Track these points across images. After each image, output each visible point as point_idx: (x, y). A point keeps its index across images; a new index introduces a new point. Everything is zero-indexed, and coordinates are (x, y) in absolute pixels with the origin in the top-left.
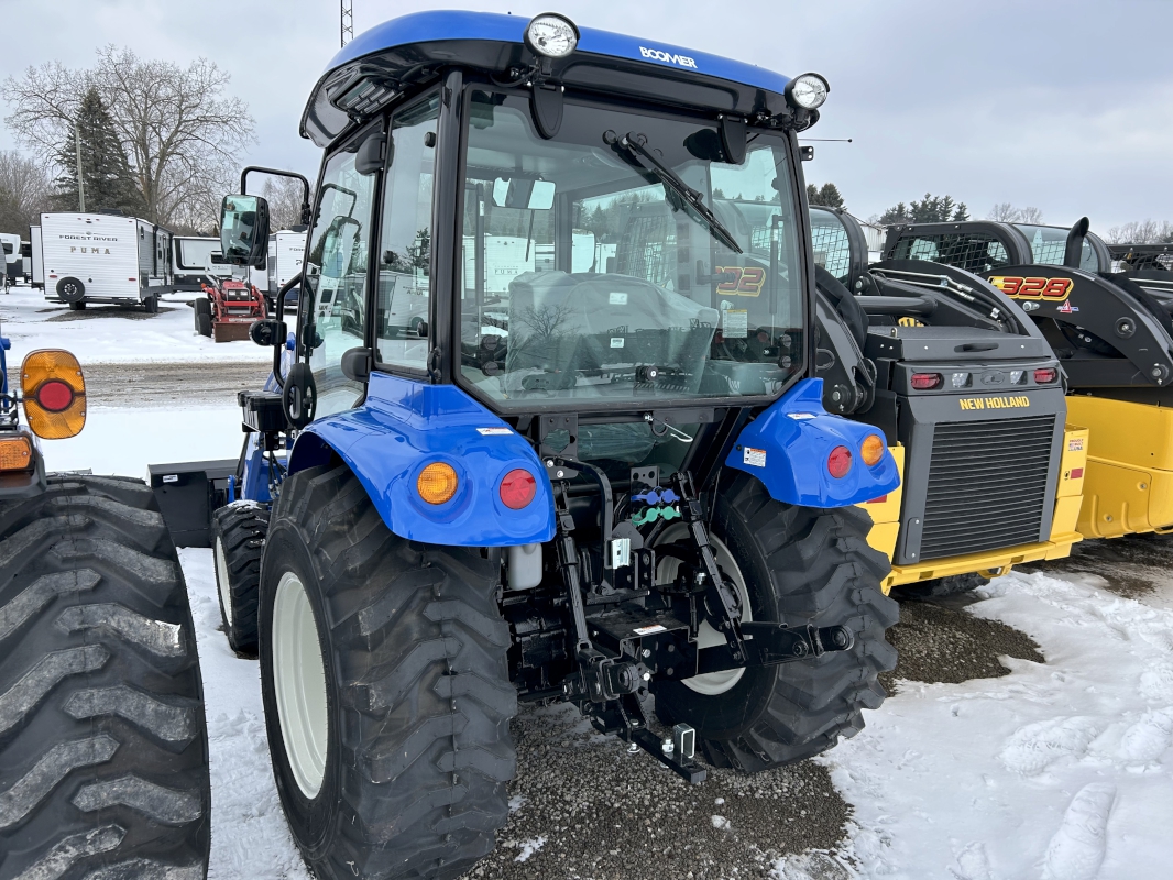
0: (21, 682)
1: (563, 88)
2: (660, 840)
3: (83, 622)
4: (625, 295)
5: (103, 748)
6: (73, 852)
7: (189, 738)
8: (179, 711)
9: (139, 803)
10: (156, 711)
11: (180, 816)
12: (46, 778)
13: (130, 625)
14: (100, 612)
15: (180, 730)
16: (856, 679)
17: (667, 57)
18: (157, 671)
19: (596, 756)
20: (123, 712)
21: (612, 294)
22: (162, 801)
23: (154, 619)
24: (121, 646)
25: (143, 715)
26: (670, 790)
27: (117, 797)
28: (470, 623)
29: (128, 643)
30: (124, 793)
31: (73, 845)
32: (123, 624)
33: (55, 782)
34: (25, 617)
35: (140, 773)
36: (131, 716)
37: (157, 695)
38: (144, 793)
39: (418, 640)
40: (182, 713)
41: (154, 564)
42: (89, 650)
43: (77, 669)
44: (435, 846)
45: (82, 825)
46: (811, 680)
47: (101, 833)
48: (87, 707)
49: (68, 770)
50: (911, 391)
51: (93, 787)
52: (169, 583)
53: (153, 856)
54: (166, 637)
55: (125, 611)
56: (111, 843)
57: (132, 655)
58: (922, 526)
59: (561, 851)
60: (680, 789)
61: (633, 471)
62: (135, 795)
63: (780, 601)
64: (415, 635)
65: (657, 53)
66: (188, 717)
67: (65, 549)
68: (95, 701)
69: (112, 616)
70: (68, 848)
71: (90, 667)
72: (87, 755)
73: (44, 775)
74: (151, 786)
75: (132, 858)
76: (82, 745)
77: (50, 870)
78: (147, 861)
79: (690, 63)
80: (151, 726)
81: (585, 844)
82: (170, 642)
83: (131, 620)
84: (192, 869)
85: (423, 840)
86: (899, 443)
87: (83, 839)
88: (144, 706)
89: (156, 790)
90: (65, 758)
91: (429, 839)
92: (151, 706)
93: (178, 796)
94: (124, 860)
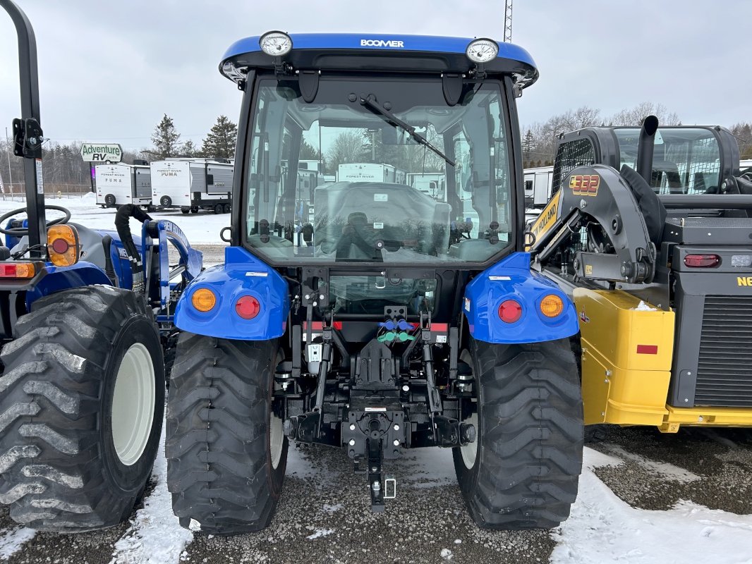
0: (10, 373)
1: (320, 72)
2: (399, 553)
3: (42, 350)
4: (386, 196)
5: (33, 409)
6: (17, 454)
7: (74, 414)
8: (72, 399)
9: (46, 438)
10: (61, 397)
11: (67, 450)
12: (10, 417)
13: (61, 355)
14: (51, 347)
15: (70, 408)
16: (536, 474)
17: (380, 43)
18: (71, 379)
19: (406, 495)
20: (45, 394)
21: (375, 195)
22: (58, 440)
23: (74, 353)
24: (57, 364)
25: (54, 397)
26: (432, 526)
27: (36, 433)
28: (230, 382)
29: (59, 363)
30: (40, 432)
31: (18, 451)
32: (58, 354)
33: (13, 420)
34: (22, 345)
35: (49, 425)
36: (49, 397)
37: (63, 390)
38: (50, 434)
39: (198, 386)
40: (73, 400)
41: (86, 329)
42: (39, 363)
43: (32, 371)
44: (205, 504)
45: (23, 443)
46: (500, 467)
47: (29, 448)
48: (31, 389)
49: (18, 416)
50: (683, 268)
51: (27, 426)
52: (90, 339)
53: (54, 466)
54: (76, 363)
55: (62, 348)
56: (33, 454)
57: (60, 369)
58: (695, 378)
59: (336, 540)
60: (439, 527)
61: (387, 308)
62: (45, 434)
63: (484, 407)
64: (198, 384)
65: (373, 42)
66: (76, 403)
67: (52, 317)
68: (35, 387)
69: (55, 349)
70: (16, 451)
71: (37, 371)
72: (26, 410)
73: (9, 415)
74: (53, 432)
75: (44, 464)
76: (25, 406)
77: (9, 460)
78: (51, 468)
79: (400, 44)
80: (57, 404)
81: (352, 541)
82: (77, 366)
83: (63, 353)
84: (75, 478)
85: (199, 499)
86: (671, 308)
87: (21, 449)
88: (56, 393)
89: (55, 435)
90: (18, 410)
91: (203, 499)
92: (59, 394)
93: (66, 440)
94: (41, 464)
